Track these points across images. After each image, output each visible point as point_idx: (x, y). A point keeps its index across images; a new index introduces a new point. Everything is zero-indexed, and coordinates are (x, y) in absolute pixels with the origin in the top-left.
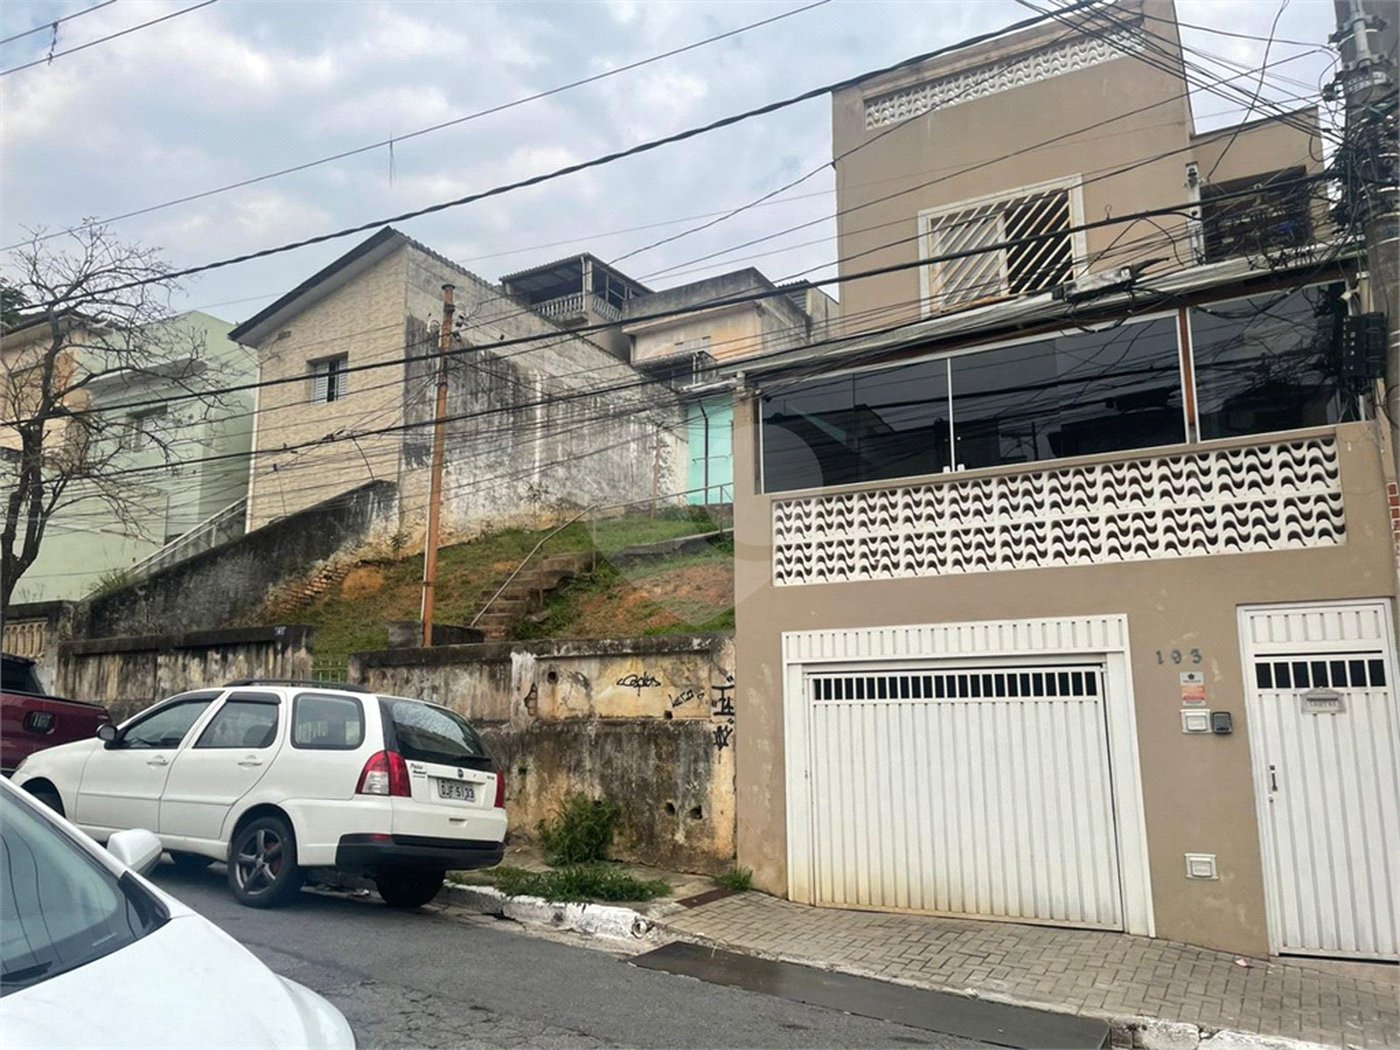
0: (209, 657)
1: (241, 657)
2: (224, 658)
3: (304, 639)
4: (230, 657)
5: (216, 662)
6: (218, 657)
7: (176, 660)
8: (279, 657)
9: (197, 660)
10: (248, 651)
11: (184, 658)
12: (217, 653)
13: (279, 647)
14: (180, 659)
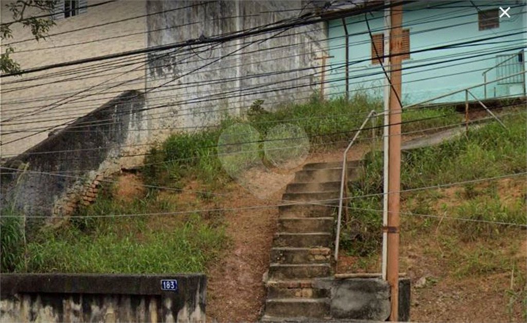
0: (66, 307)
1: (110, 311)
2: (87, 310)
3: (198, 296)
4: (95, 309)
5: (76, 313)
6: (78, 307)
7: (22, 306)
8: (170, 317)
9: (48, 309)
10: (120, 304)
11: (31, 305)
12: (77, 302)
13: (169, 305)
14: (26, 304)
